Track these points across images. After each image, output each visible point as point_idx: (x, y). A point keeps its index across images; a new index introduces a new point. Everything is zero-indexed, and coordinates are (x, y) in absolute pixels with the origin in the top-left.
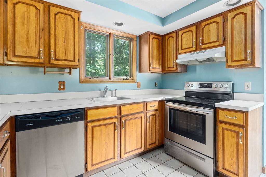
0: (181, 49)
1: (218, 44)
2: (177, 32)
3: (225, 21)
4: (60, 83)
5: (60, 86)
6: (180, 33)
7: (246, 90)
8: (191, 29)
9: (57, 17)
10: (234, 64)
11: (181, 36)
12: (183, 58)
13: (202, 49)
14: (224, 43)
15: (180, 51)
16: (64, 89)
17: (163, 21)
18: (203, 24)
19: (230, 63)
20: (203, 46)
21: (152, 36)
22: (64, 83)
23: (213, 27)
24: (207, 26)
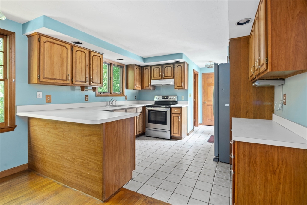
0: (154, 77)
1: (171, 77)
2: (151, 66)
3: (174, 67)
4: (86, 96)
5: (86, 98)
6: (153, 68)
7: (182, 99)
8: (159, 67)
9: (94, 57)
10: (178, 88)
11: (154, 69)
12: (154, 82)
13: (164, 79)
14: (174, 78)
15: (153, 78)
16: (88, 100)
17: (144, 59)
18: (165, 66)
19: (176, 87)
20: (165, 77)
21: (136, 67)
22: (88, 96)
23: (169, 68)
24: (166, 68)
